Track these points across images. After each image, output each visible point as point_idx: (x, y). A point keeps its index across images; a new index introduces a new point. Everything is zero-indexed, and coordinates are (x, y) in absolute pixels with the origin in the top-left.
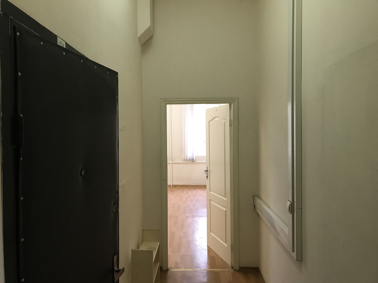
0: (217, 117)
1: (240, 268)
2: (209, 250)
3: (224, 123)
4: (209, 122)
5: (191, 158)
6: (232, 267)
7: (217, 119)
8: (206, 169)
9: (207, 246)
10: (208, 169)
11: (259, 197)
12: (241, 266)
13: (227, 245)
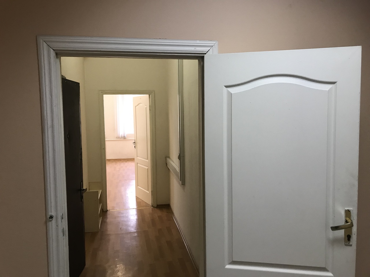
0: (141, 103)
1: (157, 205)
2: (137, 198)
3: (146, 108)
4: (136, 106)
5: (122, 136)
6: (152, 206)
7: (141, 105)
8: (134, 142)
9: (136, 196)
10: (136, 142)
11: (169, 157)
12: (158, 204)
13: (149, 192)
